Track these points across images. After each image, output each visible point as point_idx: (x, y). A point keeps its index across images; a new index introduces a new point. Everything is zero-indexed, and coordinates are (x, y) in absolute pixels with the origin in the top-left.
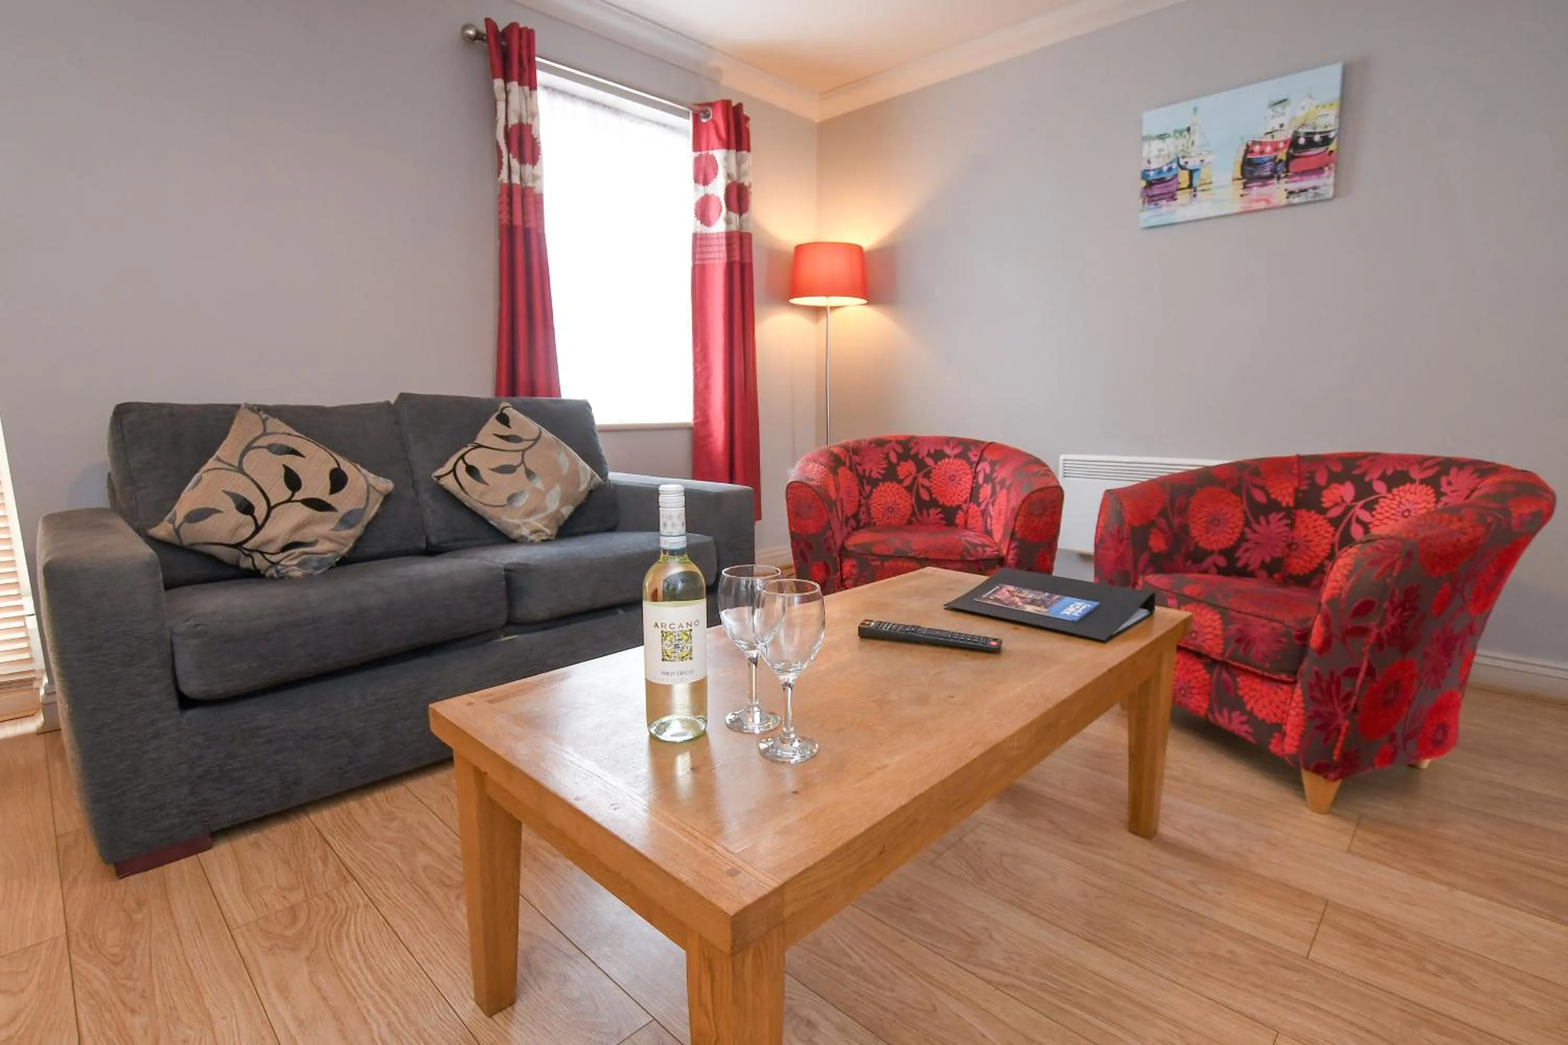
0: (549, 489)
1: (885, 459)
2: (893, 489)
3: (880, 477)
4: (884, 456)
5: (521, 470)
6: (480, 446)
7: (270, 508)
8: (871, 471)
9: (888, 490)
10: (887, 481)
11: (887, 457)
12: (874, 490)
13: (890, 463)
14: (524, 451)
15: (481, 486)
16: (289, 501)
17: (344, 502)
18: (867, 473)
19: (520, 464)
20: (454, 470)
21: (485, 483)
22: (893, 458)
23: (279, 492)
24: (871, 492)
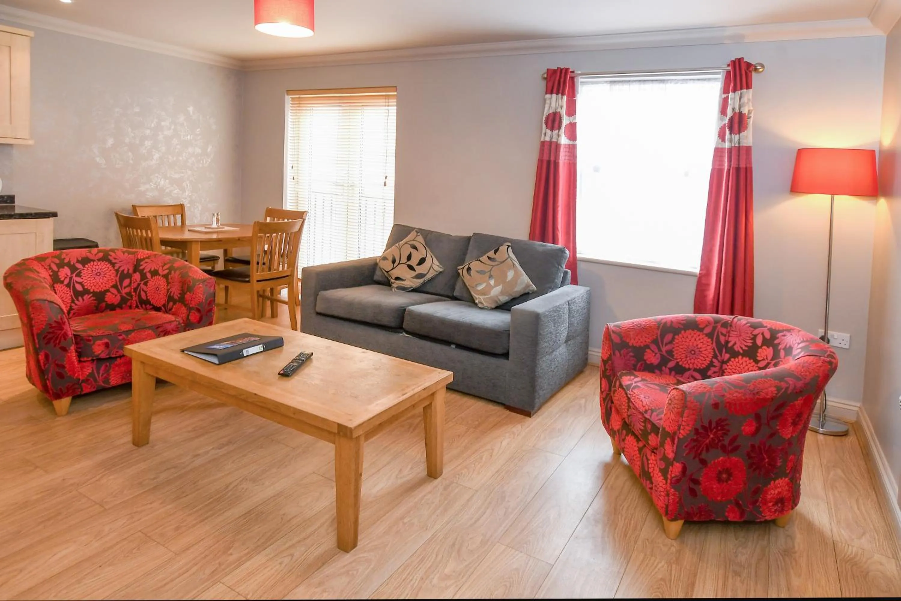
0: (496, 285)
1: (752, 339)
2: (749, 365)
3: (741, 351)
4: (752, 337)
5: (488, 274)
6: (479, 260)
7: (399, 264)
8: (735, 344)
9: (744, 364)
10: (746, 357)
11: (754, 338)
12: (732, 359)
13: (754, 343)
14: (493, 266)
15: (469, 277)
16: (405, 263)
17: (420, 270)
18: (730, 345)
19: (488, 272)
20: (463, 268)
21: (470, 275)
22: (759, 341)
23: (404, 260)
24: (729, 360)
